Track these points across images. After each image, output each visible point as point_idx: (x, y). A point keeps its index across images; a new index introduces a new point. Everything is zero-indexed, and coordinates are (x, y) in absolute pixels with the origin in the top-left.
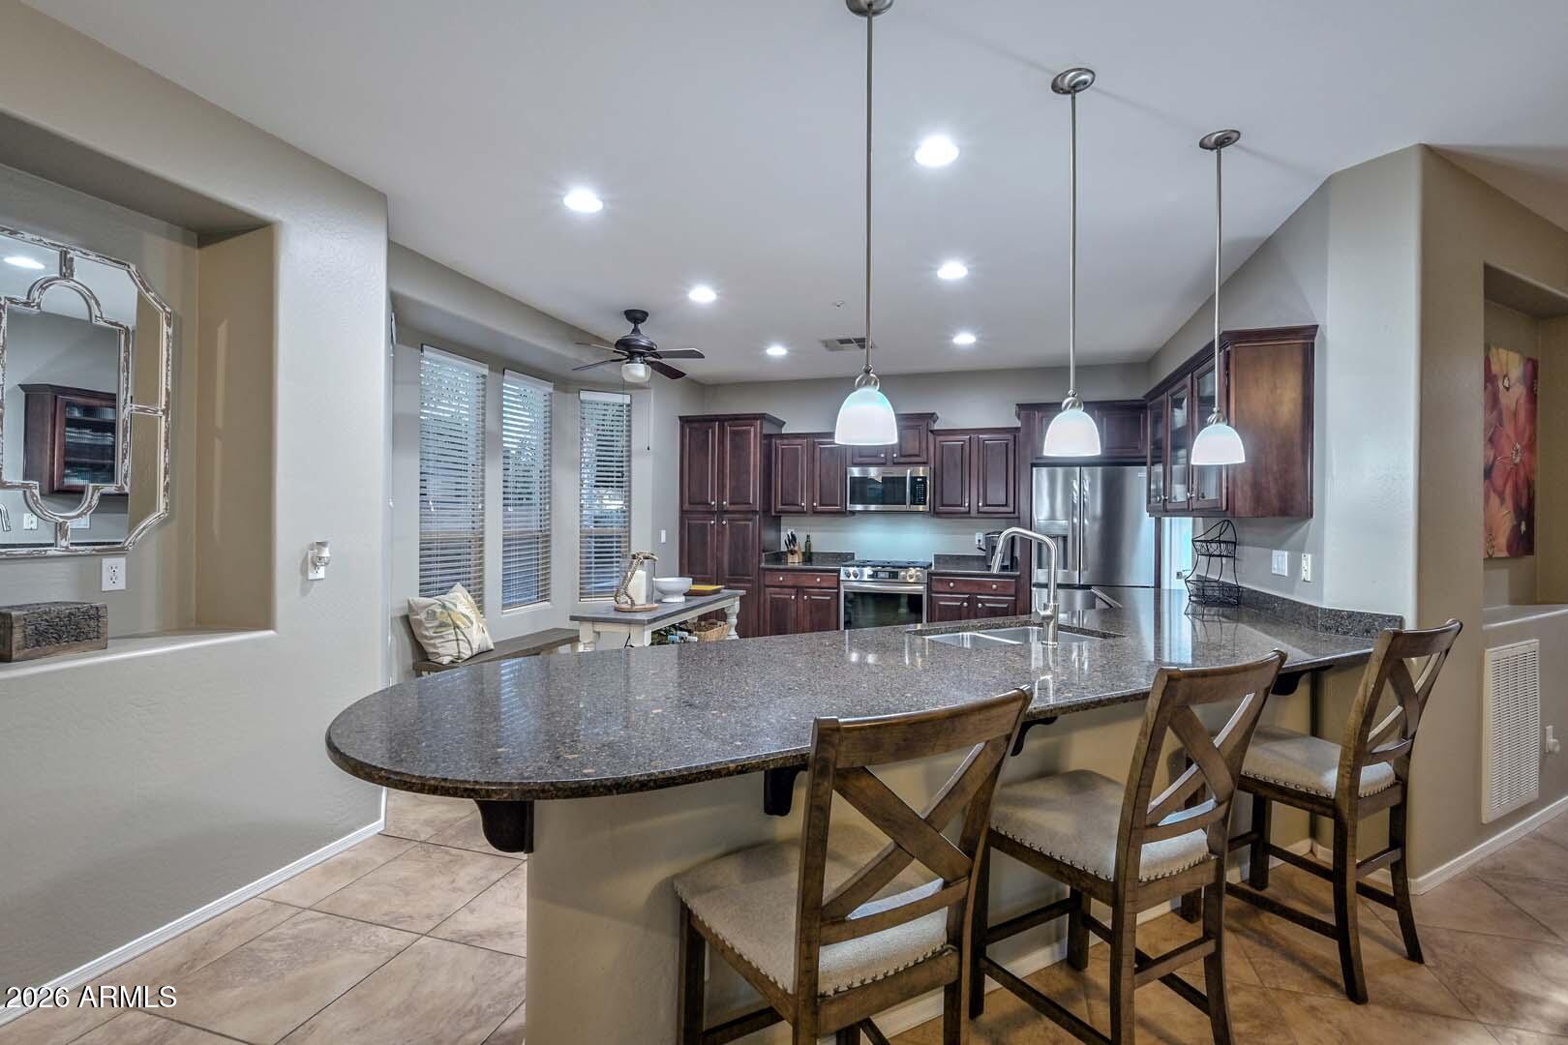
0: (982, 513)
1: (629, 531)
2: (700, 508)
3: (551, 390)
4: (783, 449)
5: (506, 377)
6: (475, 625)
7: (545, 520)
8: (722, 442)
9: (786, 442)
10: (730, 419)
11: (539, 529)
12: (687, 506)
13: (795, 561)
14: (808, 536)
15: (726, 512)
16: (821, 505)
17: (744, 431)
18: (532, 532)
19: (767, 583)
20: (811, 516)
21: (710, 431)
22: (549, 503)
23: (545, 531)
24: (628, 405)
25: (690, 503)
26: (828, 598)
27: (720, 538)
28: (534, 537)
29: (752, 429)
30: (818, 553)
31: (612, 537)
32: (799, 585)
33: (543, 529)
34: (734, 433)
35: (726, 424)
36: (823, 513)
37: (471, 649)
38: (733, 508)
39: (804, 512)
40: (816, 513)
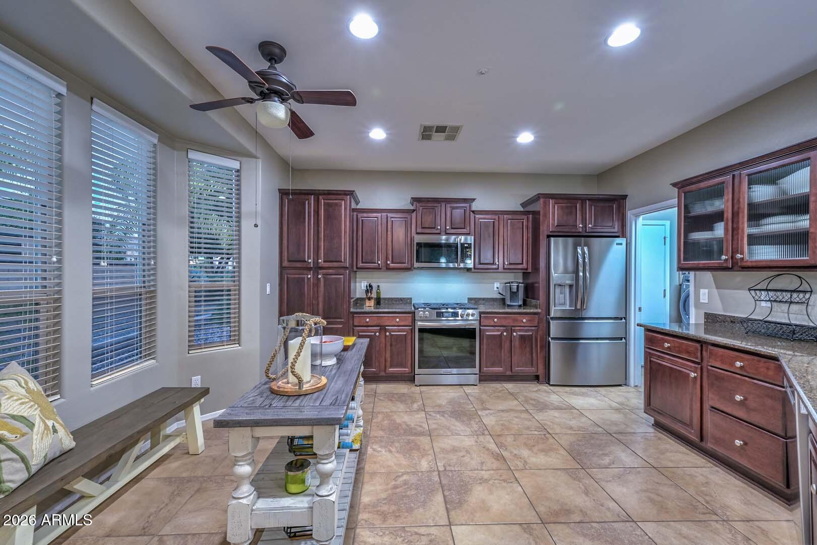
0: (506, 269)
1: (239, 286)
2: (298, 265)
3: (156, 141)
4: (362, 220)
5: (94, 107)
6: (39, 426)
7: (149, 276)
8: (317, 212)
9: (365, 215)
10: (324, 194)
11: (143, 285)
12: (286, 264)
13: (370, 306)
14: (378, 286)
15: (322, 268)
16: (393, 262)
17: (336, 204)
18: (133, 288)
19: (356, 324)
20: (384, 271)
21: (307, 202)
22: (155, 258)
23: (149, 287)
24: (238, 171)
25: (289, 261)
26: (405, 333)
27: (316, 289)
28: (133, 295)
29: (343, 202)
30: (385, 299)
31: (222, 291)
32: (382, 324)
33: (147, 284)
34: (327, 205)
35: (321, 197)
36: (394, 269)
37: (28, 468)
38: (327, 264)
39: (381, 269)
40: (388, 269)
